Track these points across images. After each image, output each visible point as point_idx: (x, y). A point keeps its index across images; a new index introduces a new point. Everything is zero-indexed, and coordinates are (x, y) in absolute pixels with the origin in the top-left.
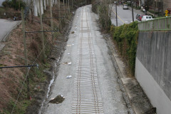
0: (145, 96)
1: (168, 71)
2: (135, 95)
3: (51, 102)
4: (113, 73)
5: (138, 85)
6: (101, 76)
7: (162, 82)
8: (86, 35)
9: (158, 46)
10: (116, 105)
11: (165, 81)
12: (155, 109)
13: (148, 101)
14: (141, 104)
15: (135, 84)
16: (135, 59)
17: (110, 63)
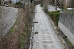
0: (62, 32)
1: (72, 25)
2: (59, 32)
3: (34, 33)
4: (51, 25)
5: (60, 29)
6: (48, 26)
7: (69, 29)
8: (40, 14)
9: (68, 18)
10: (54, 35)
11: (71, 28)
12: (66, 37)
13: (64, 34)
14: (62, 35)
15: (59, 29)
16: (58, 22)
17: (49, 22)
